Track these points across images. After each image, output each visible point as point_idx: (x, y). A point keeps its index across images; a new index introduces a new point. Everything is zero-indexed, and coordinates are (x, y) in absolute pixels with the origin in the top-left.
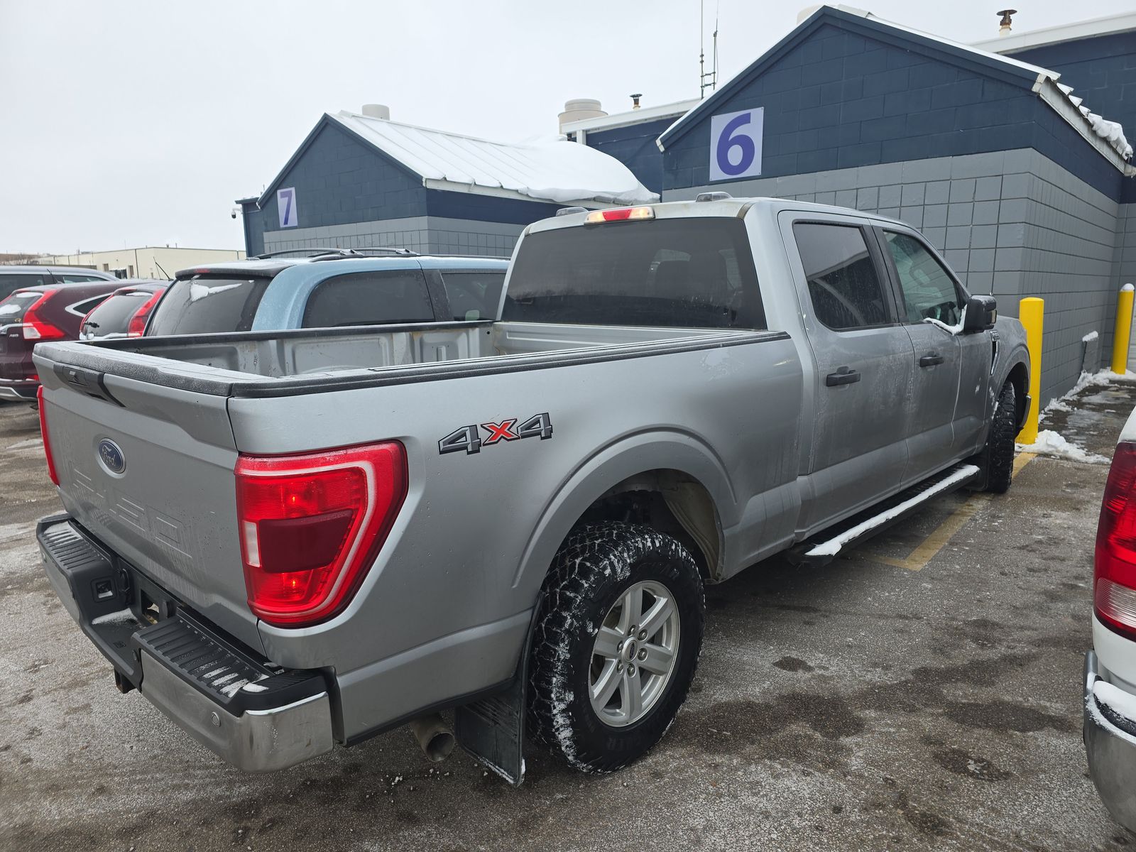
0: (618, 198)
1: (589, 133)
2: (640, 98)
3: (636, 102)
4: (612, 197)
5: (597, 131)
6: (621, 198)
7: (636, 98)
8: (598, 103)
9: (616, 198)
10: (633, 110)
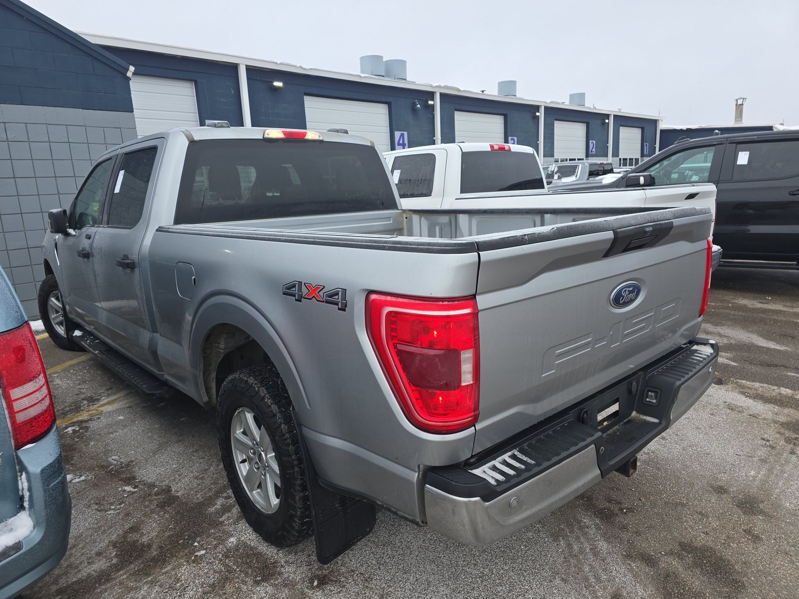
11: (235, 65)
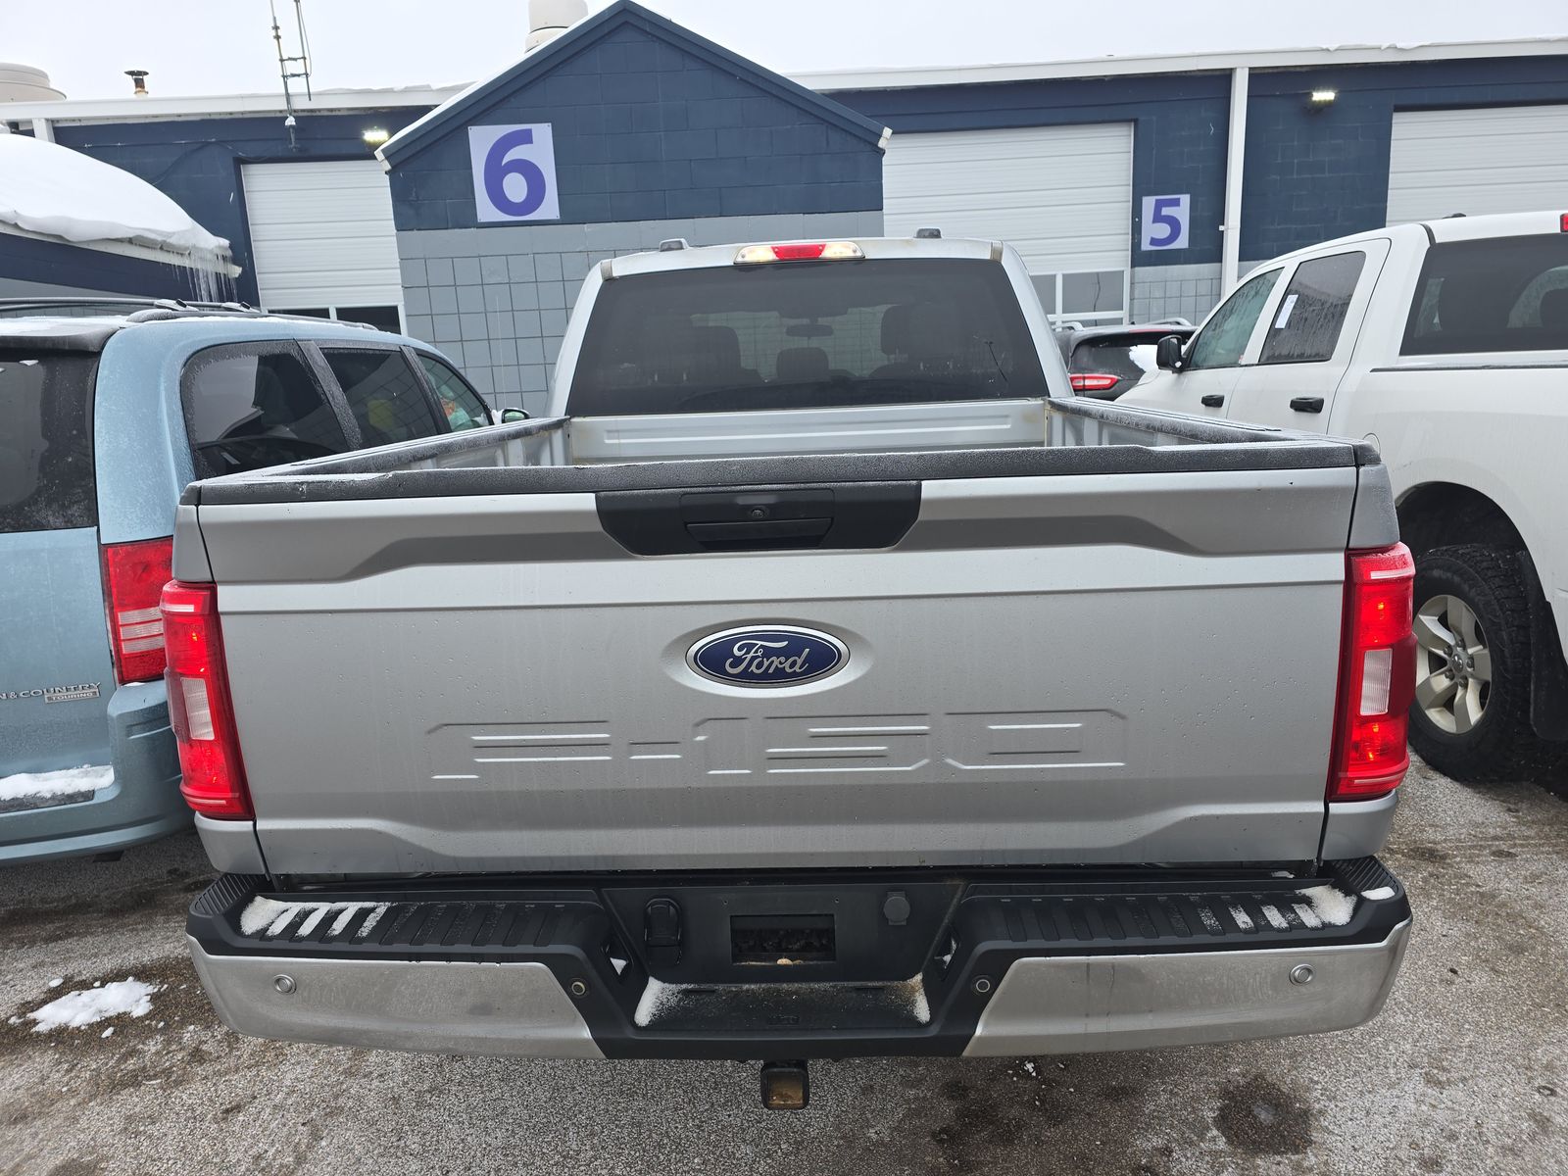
0: (168, 241)
1: (60, 125)
2: (145, 77)
3: (139, 84)
4: (160, 239)
5: (78, 124)
6: (173, 240)
7: (139, 78)
8: (44, 76)
9: (165, 241)
10: (134, 96)
11: (1228, 72)
